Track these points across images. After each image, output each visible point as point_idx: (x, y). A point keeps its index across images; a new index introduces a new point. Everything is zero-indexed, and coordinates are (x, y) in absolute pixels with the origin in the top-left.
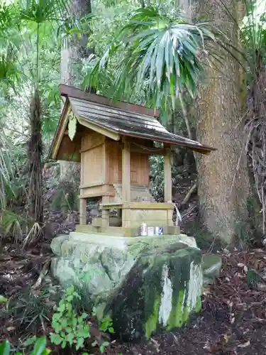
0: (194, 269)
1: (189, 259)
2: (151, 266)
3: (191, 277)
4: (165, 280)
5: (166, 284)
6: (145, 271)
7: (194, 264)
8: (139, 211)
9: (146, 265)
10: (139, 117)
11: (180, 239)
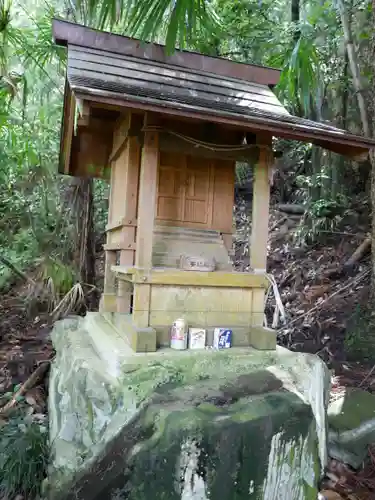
0: (281, 450)
1: (269, 427)
2: (156, 436)
3: (272, 470)
4: (187, 477)
5: (188, 487)
6: (137, 449)
7: (284, 439)
8: (176, 290)
9: (148, 432)
10: (225, 83)
11: (272, 361)
